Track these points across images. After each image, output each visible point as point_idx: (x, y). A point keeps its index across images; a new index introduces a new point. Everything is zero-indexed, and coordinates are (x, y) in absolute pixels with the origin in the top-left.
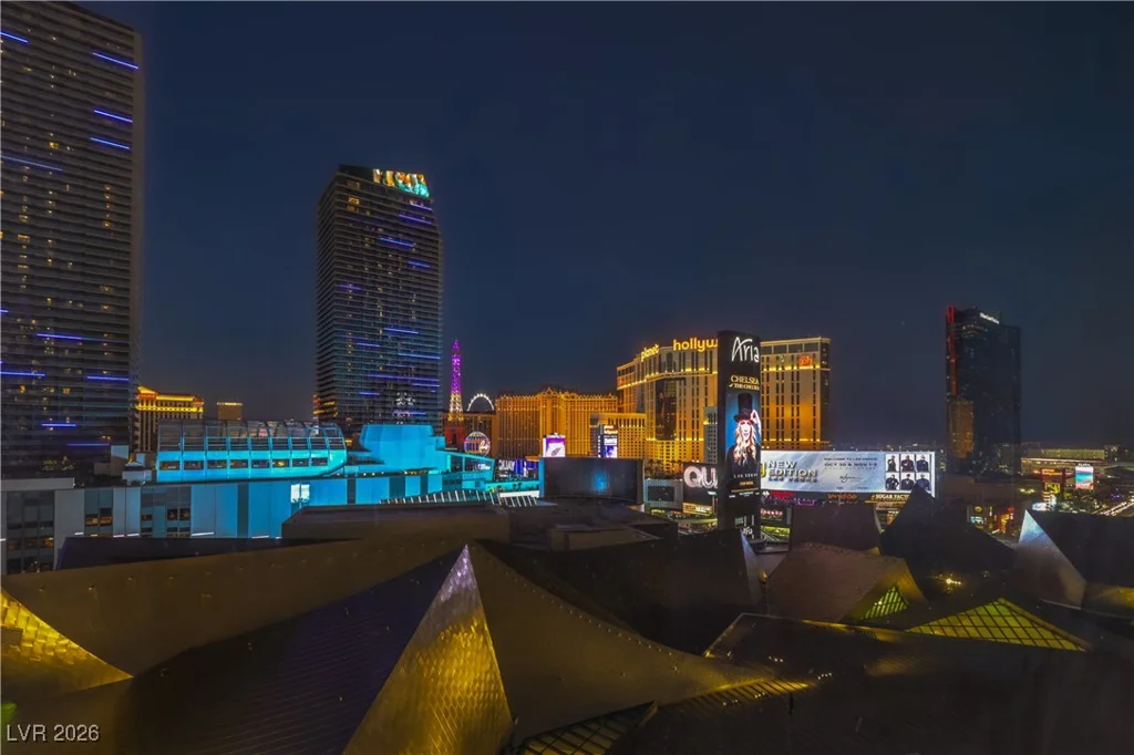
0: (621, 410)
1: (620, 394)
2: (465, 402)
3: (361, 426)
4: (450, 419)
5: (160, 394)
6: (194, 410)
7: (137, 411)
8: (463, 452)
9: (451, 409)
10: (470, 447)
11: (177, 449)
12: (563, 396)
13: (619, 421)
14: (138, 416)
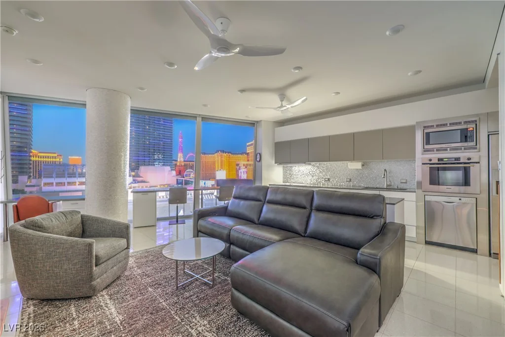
0: (248, 161)
1: (248, 154)
2: (184, 157)
3: (139, 167)
4: (178, 164)
5: (40, 153)
6: (58, 160)
7: (31, 160)
8: (184, 177)
9: (179, 160)
10: (186, 175)
11: (52, 177)
12: (225, 155)
13: (247, 165)
14: (31, 162)
